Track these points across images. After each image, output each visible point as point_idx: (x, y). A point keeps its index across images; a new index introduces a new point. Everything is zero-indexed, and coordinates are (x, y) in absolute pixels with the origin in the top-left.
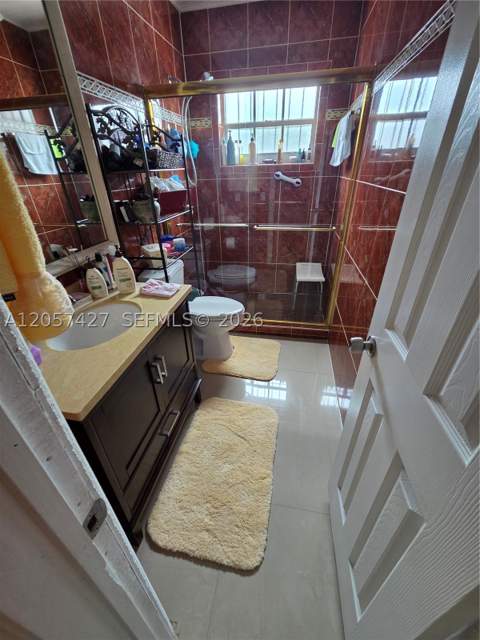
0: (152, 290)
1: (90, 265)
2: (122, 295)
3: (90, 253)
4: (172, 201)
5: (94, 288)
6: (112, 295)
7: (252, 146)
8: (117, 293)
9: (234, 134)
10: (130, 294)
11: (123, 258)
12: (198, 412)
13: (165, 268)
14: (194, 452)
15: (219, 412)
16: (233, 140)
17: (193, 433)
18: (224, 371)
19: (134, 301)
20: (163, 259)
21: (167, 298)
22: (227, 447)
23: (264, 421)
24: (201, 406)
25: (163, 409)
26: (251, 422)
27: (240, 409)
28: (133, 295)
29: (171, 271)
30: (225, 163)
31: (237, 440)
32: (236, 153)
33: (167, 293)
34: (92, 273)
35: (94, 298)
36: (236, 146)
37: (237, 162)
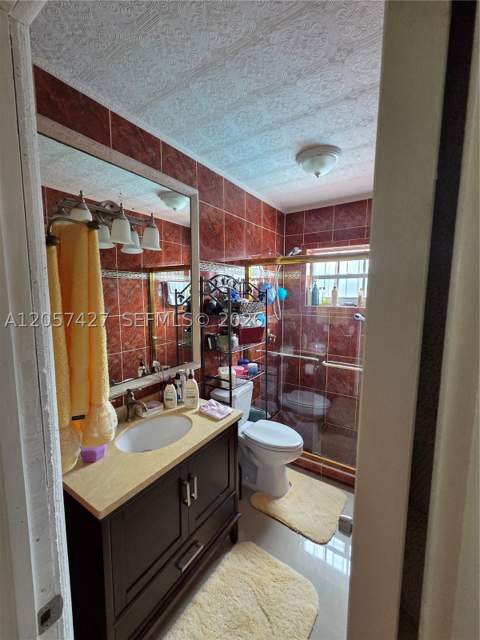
0: (208, 410)
1: (171, 381)
2: (186, 409)
3: (172, 372)
4: (250, 335)
5: (167, 400)
6: (180, 407)
7: (334, 292)
8: (183, 406)
9: (319, 283)
10: (192, 409)
11: (194, 380)
12: (229, 555)
13: (231, 389)
14: (208, 609)
15: (250, 565)
16: (318, 287)
17: (215, 581)
18: (272, 512)
19: (191, 417)
20: (230, 381)
21: (216, 420)
22: (244, 619)
23: (297, 602)
24: (234, 549)
25: (185, 536)
26: (283, 597)
27: (274, 570)
28: (194, 411)
29: (237, 392)
30: (309, 303)
31: (260, 616)
32: (320, 296)
33: (218, 416)
34: (170, 388)
35: (165, 408)
36: (321, 291)
37: (320, 302)
